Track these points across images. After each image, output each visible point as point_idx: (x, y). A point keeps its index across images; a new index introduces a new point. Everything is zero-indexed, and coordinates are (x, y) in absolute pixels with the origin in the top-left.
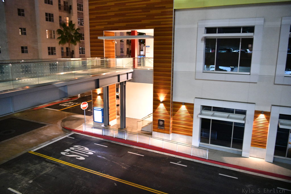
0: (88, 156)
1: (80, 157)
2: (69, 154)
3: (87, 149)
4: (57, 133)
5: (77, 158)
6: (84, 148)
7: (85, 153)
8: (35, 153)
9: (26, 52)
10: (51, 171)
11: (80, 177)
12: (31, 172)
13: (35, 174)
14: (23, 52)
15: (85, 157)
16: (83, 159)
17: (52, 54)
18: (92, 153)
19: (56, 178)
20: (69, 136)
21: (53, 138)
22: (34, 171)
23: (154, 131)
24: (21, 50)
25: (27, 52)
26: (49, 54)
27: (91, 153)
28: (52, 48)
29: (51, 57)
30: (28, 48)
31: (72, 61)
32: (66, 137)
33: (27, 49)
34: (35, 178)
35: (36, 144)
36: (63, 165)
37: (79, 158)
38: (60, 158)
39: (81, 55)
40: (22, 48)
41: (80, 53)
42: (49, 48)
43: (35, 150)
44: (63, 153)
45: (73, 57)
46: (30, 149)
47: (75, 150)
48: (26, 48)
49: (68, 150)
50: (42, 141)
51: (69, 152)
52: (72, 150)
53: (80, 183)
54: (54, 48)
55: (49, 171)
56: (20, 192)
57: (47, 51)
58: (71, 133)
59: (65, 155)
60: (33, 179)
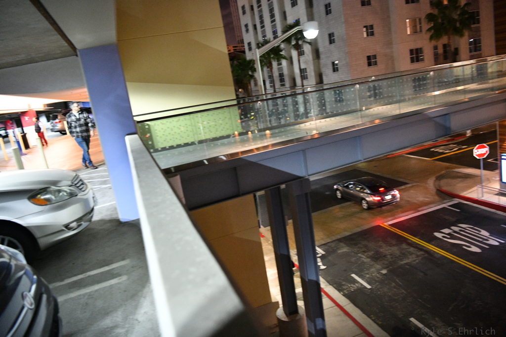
0: (488, 247)
1: (472, 246)
2: (448, 237)
3: (485, 233)
4: (427, 199)
5: (464, 247)
6: (480, 231)
7: (481, 240)
8: (391, 227)
9: (374, 63)
10: (417, 261)
11: (471, 282)
12: (385, 256)
13: (390, 262)
14: (369, 64)
15: (480, 248)
16: (478, 250)
17: (418, 61)
18: (497, 244)
19: (426, 274)
20: (448, 206)
22: (389, 256)
24: (366, 61)
25: (376, 63)
26: (412, 61)
27: (494, 242)
28: (417, 50)
29: (416, 66)
30: (377, 57)
31: (455, 69)
32: (444, 208)
33: (376, 59)
34: (391, 267)
36: (439, 255)
37: (469, 247)
38: (433, 243)
39: (473, 53)
40: (369, 58)
42: (411, 51)
43: (391, 223)
44: (437, 234)
45: (458, 59)
46: (383, 221)
47: (462, 232)
48: (375, 57)
49: (447, 231)
51: (449, 234)
52: (455, 232)
53: (471, 294)
54: (421, 49)
55: (414, 261)
56: (369, 283)
57: (408, 57)
58: (453, 201)
59: (441, 238)
60: (388, 269)
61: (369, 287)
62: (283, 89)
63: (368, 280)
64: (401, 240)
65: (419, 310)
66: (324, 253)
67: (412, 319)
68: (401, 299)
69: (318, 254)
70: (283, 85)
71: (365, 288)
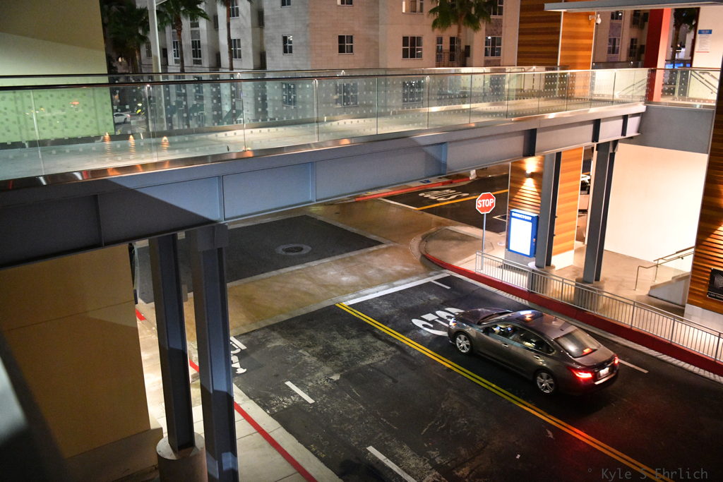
2: (432, 326)
4: (407, 269)
8: (352, 309)
9: (349, 49)
10: (385, 361)
11: (456, 392)
12: (338, 354)
13: (346, 362)
14: (341, 50)
17: (413, 56)
19: (395, 381)
20: (437, 280)
21: (397, 279)
22: (344, 354)
23: (690, 302)
24: (337, 44)
25: (351, 50)
26: (405, 55)
28: (413, 38)
29: (410, 63)
30: (354, 40)
31: (462, 76)
32: (430, 282)
33: (352, 43)
34: (346, 371)
35: (354, 289)
36: (416, 353)
38: (410, 335)
39: (490, 58)
40: (341, 39)
41: (486, 55)
42: (405, 39)
43: (352, 302)
44: (416, 322)
45: (468, 63)
46: (341, 299)
48: (351, 39)
49: (430, 317)
50: (371, 284)
51: (433, 322)
52: (441, 319)
53: (453, 408)
54: (419, 39)
55: (381, 361)
56: (311, 396)
57: (401, 47)
58: (442, 273)
59: (422, 327)
60: (342, 373)
61: (311, 401)
62: (197, 68)
63: (311, 391)
64: (364, 329)
65: (381, 434)
66: (244, 347)
67: (371, 449)
68: (356, 419)
69: (235, 349)
70: (199, 62)
71: (306, 402)
